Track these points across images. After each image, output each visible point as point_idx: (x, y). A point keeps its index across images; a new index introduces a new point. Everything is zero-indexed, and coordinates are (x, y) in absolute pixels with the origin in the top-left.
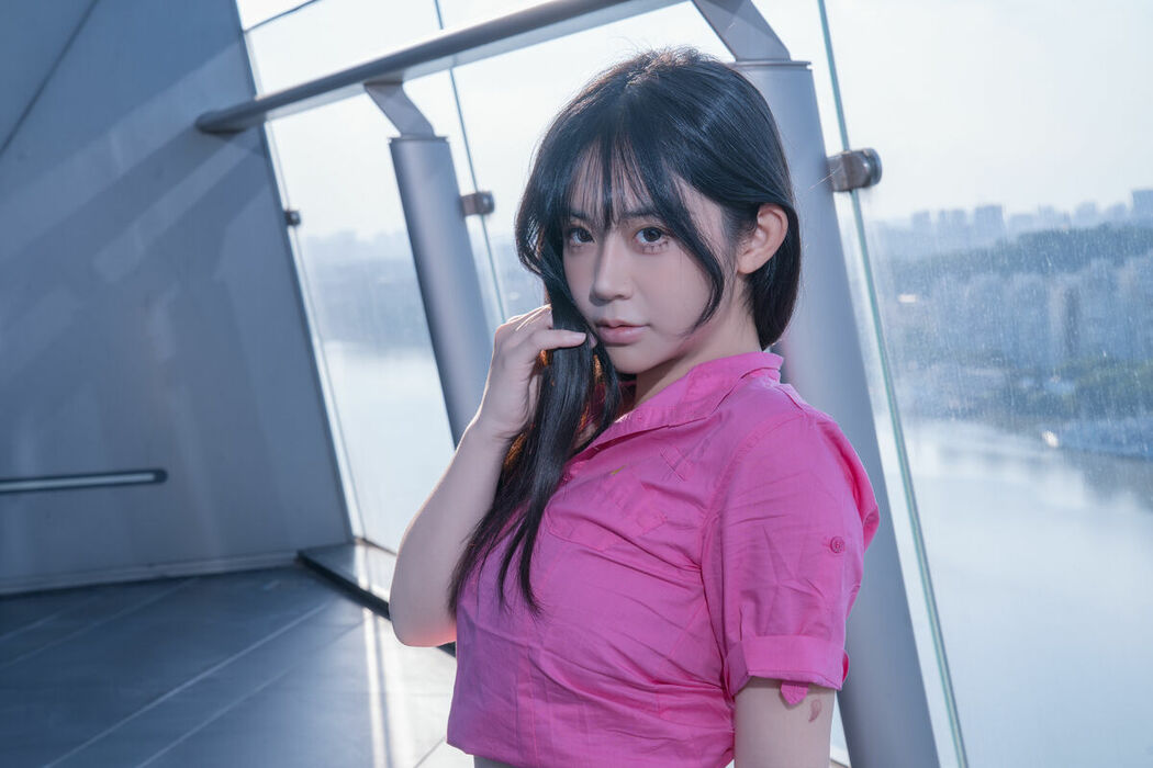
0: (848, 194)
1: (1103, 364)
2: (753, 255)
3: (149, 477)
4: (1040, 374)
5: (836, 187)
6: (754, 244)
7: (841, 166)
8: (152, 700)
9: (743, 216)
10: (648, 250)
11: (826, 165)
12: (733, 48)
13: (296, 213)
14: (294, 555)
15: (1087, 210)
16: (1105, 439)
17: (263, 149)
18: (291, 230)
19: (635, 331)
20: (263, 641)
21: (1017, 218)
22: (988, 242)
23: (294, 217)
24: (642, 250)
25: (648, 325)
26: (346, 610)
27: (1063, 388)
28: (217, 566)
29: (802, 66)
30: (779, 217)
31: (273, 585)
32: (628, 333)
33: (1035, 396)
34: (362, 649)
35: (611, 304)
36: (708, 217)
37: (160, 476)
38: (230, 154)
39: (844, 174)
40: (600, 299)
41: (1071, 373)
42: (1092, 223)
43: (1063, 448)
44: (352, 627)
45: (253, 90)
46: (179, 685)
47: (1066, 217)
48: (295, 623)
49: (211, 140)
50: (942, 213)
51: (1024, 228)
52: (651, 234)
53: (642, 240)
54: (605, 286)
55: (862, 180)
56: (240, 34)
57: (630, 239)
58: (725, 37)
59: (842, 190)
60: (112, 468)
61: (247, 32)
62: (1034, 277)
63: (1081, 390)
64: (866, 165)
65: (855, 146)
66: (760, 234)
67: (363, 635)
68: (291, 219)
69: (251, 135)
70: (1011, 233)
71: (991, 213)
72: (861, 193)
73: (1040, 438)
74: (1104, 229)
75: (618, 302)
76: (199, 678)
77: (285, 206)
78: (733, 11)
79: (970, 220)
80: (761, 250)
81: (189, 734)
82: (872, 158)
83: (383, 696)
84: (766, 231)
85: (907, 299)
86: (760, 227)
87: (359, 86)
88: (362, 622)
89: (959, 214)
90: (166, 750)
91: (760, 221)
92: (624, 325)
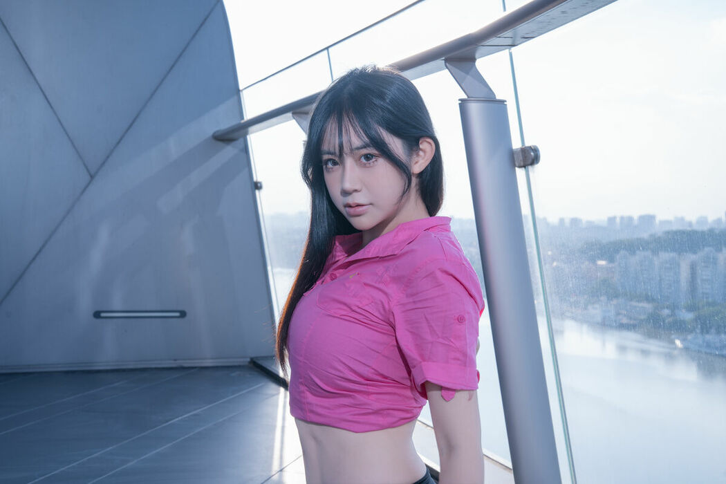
0: (523, 169)
1: (709, 304)
2: (419, 163)
3: (178, 314)
4: (674, 308)
5: (517, 164)
6: (420, 159)
7: (520, 154)
8: (167, 422)
9: (413, 143)
10: (368, 165)
11: (512, 154)
12: (466, 90)
13: (260, 183)
14: (249, 360)
15: (702, 220)
16: (708, 345)
17: (246, 150)
18: (257, 192)
19: (364, 208)
20: (227, 399)
21: (663, 223)
22: (645, 235)
23: (259, 185)
24: (364, 166)
25: (371, 204)
26: (272, 387)
27: (688, 316)
28: (208, 363)
29: (502, 102)
30: (430, 143)
31: (235, 374)
32: (361, 209)
33: (671, 319)
34: (277, 406)
35: (351, 196)
36: (396, 145)
37: (183, 314)
38: (229, 151)
39: (521, 158)
40: (345, 193)
41: (691, 308)
42: (705, 228)
43: (686, 349)
44: (274, 395)
45: (242, 118)
46: (181, 416)
47: (690, 224)
48: (244, 392)
49: (220, 144)
50: (622, 218)
51: (667, 228)
52: (368, 157)
53: (363, 160)
54: (348, 186)
55: (530, 161)
56: (238, 92)
57: (358, 160)
58: (463, 85)
59: (520, 167)
60: (159, 309)
61: (242, 91)
62: (673, 255)
63: (697, 319)
64: (532, 154)
65: (527, 144)
66: (421, 153)
67: (278, 399)
68: (257, 186)
69: (240, 142)
70: (658, 230)
71: (648, 219)
72: (530, 168)
73: (673, 342)
74: (711, 231)
75: (355, 194)
76: (191, 414)
77: (255, 179)
78: (467, 73)
79: (636, 222)
80: (423, 161)
81: (183, 438)
82: (535, 150)
83: (283, 427)
84: (424, 151)
85: (602, 263)
86: (421, 150)
87: (289, 115)
88: (278, 394)
89: (631, 219)
90: (171, 444)
91: (421, 146)
92: (359, 205)
